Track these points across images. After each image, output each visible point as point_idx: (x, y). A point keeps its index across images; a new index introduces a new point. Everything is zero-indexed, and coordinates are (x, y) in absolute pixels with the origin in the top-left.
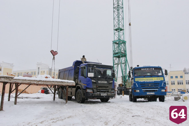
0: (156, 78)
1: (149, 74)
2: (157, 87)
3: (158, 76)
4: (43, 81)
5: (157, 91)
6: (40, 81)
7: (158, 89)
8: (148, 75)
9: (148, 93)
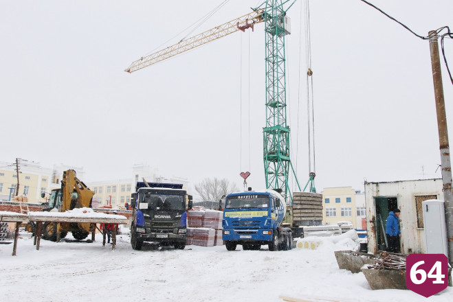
0: (256, 212)
1: (247, 206)
2: (257, 226)
3: (261, 209)
4: (77, 218)
5: (255, 232)
6: (72, 218)
7: (257, 231)
8: (246, 208)
9: (242, 237)
